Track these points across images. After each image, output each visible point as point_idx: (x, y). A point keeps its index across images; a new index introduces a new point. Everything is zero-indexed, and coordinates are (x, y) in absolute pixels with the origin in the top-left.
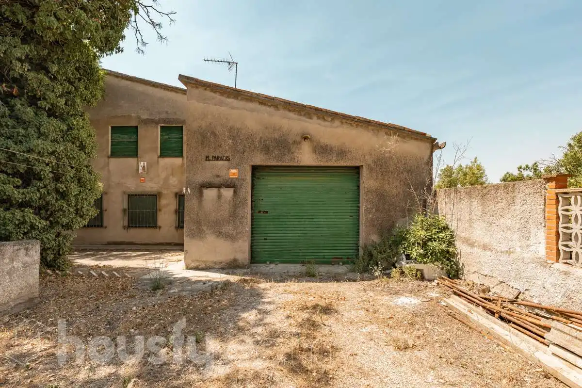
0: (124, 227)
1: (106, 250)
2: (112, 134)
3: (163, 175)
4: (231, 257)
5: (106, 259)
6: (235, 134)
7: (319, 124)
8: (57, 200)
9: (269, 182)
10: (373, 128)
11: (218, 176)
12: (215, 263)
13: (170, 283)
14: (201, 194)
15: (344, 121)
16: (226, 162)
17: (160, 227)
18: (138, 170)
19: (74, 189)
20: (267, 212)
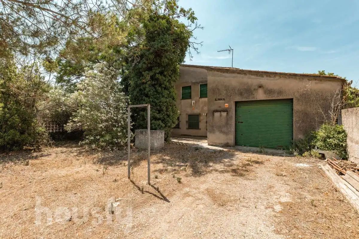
0: (187, 129)
1: (181, 137)
2: (182, 90)
3: (201, 106)
4: (226, 142)
5: (181, 140)
6: (227, 88)
7: (267, 79)
8: (167, 118)
9: (243, 108)
10: (299, 77)
11: (220, 107)
12: (219, 144)
13: (201, 149)
14: (213, 115)
15: (281, 76)
16: (224, 101)
17: (200, 129)
18: (191, 104)
19: (172, 114)
20: (242, 122)
